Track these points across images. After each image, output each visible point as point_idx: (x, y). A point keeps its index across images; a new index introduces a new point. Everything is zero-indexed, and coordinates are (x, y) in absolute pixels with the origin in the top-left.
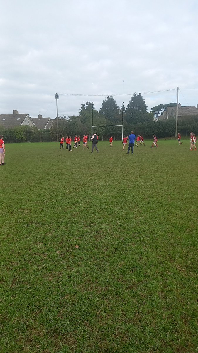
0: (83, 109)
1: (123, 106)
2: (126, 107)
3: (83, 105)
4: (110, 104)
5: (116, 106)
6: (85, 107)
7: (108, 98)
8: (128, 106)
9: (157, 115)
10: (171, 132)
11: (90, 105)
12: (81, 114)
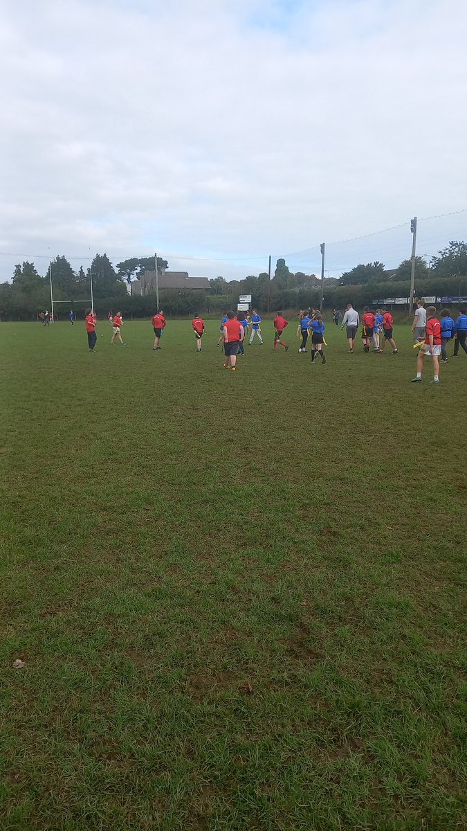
0: (18, 272)
1: (81, 272)
2: (86, 273)
3: (18, 267)
4: (60, 267)
5: (71, 271)
6: (22, 269)
7: (58, 258)
8: (89, 271)
9: (129, 277)
11: (29, 268)
12: (16, 280)
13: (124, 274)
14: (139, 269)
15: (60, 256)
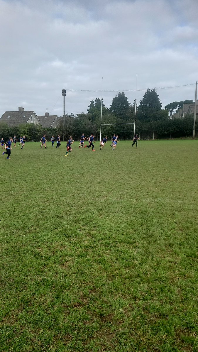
0: (91, 106)
2: (138, 104)
3: (92, 102)
4: (120, 100)
5: (127, 103)
6: (94, 104)
7: (119, 94)
8: (141, 103)
9: (171, 113)
10: (188, 131)
11: (99, 102)
12: (89, 111)
13: (169, 111)
14: (178, 108)
15: (121, 93)
